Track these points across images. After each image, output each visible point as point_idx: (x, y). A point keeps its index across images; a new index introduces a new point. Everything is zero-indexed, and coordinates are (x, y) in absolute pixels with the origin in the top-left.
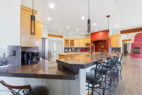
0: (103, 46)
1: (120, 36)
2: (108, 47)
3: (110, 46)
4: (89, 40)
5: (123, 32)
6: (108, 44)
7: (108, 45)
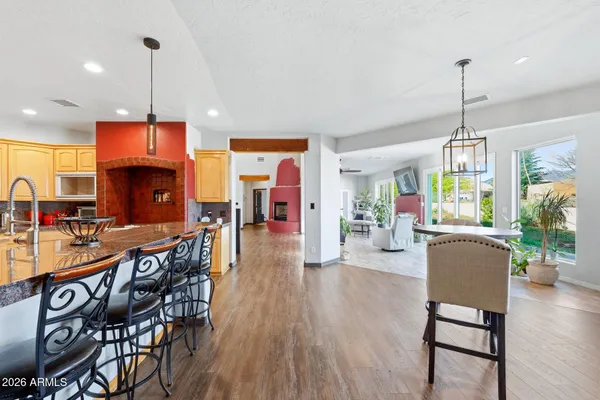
0: (166, 196)
1: (230, 157)
2: (184, 199)
3: (193, 195)
4: (85, 161)
5: (238, 145)
6: (183, 186)
7: (183, 193)
